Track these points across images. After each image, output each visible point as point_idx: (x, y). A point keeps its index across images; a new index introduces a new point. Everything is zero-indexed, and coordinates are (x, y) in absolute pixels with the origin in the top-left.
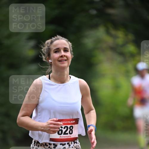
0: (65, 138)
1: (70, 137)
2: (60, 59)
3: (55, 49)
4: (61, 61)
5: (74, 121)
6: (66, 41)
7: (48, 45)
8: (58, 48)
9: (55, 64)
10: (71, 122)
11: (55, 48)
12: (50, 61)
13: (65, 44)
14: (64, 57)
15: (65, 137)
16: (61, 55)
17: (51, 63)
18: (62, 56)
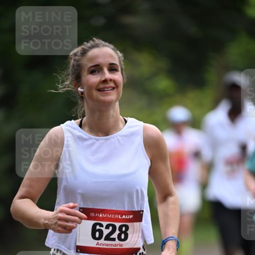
0: (109, 247)
1: (120, 247)
2: (102, 86)
3: (92, 67)
4: (103, 91)
5: (131, 216)
6: (113, 49)
7: (77, 58)
8: (97, 63)
9: (91, 97)
10: (124, 217)
11: (92, 65)
12: (79, 89)
13: (111, 56)
14: (109, 82)
15: (107, 245)
16: (103, 79)
17: (82, 93)
18: (105, 81)
